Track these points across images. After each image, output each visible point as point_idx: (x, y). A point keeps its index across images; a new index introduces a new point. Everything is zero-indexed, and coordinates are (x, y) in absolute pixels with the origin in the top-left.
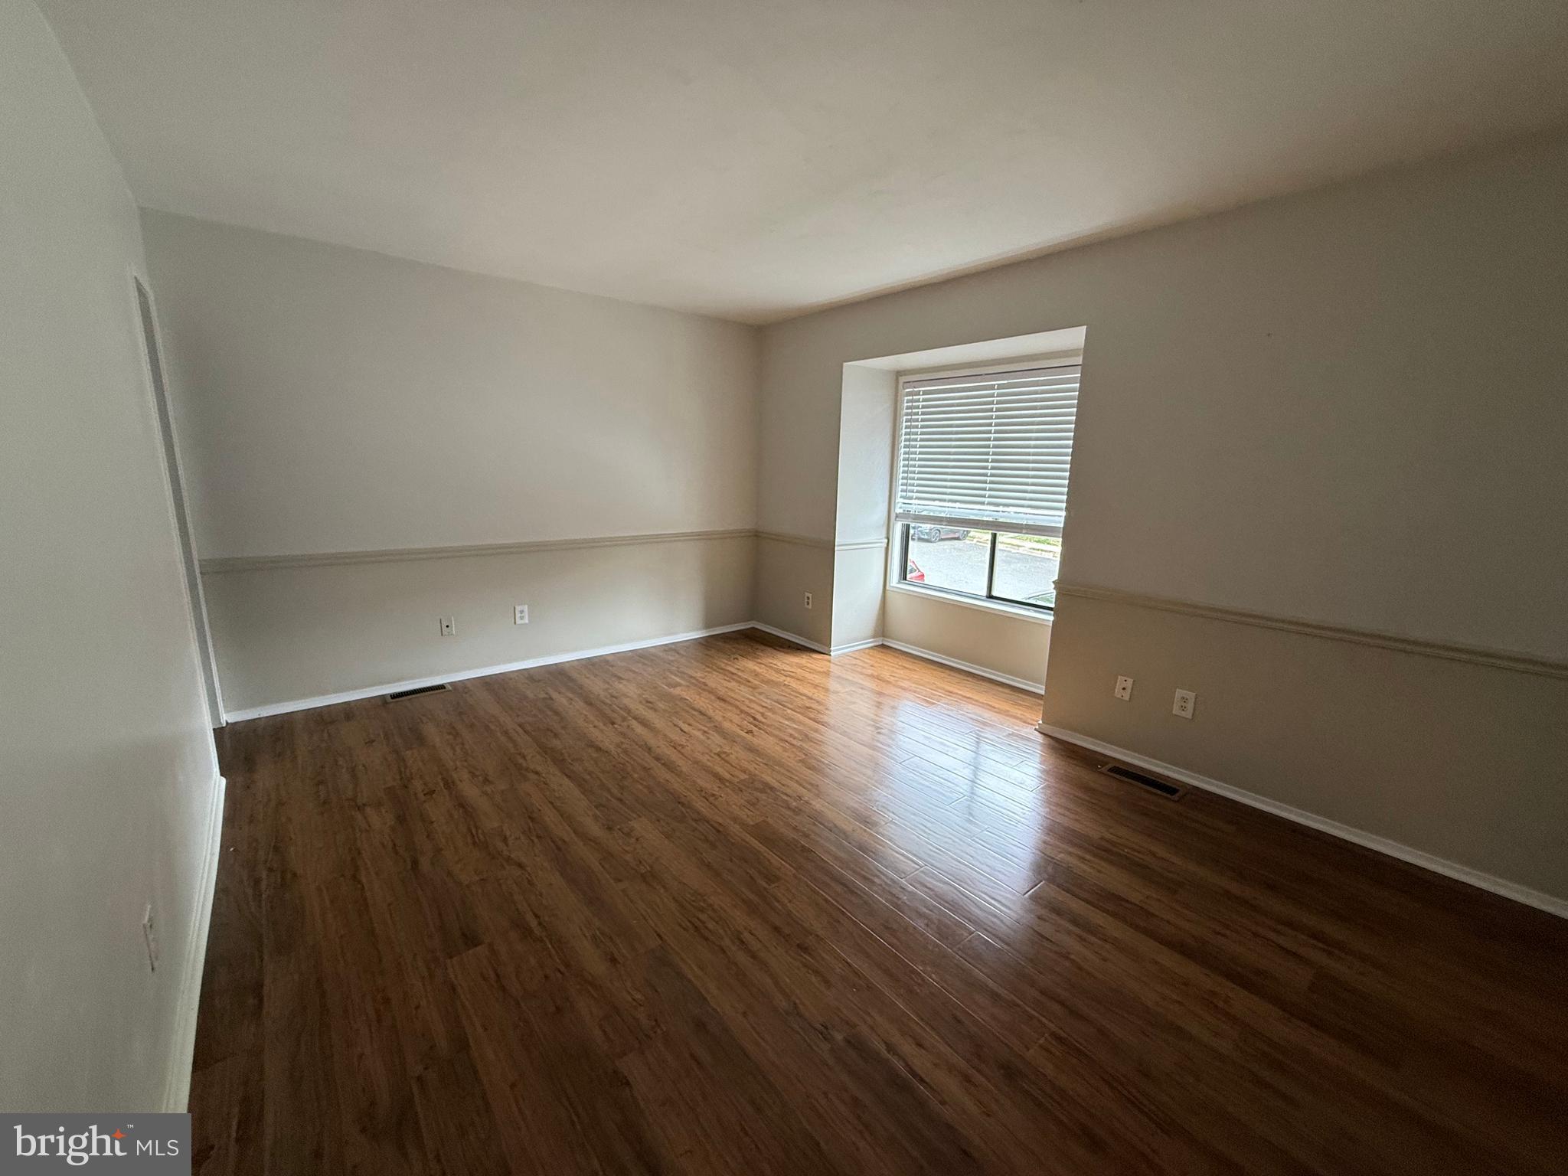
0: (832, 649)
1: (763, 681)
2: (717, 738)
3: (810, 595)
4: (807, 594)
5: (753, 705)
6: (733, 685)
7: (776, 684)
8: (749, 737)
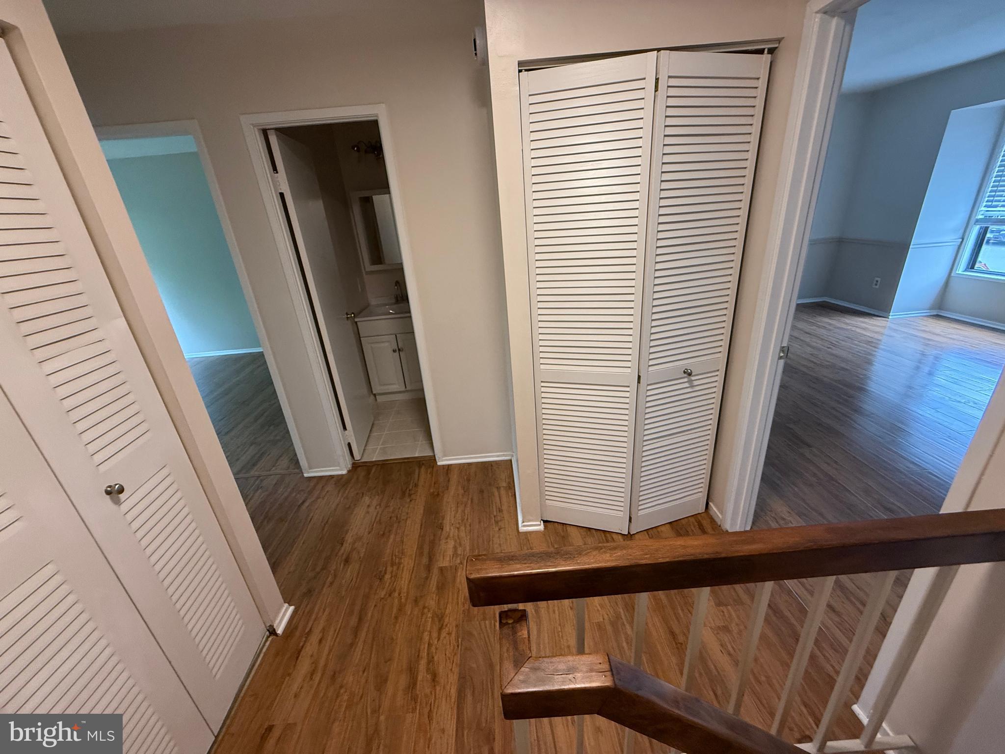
0: (891, 314)
1: (835, 328)
2: (809, 349)
3: (879, 279)
4: (877, 279)
5: (830, 337)
6: (814, 327)
7: (847, 330)
8: (830, 350)
